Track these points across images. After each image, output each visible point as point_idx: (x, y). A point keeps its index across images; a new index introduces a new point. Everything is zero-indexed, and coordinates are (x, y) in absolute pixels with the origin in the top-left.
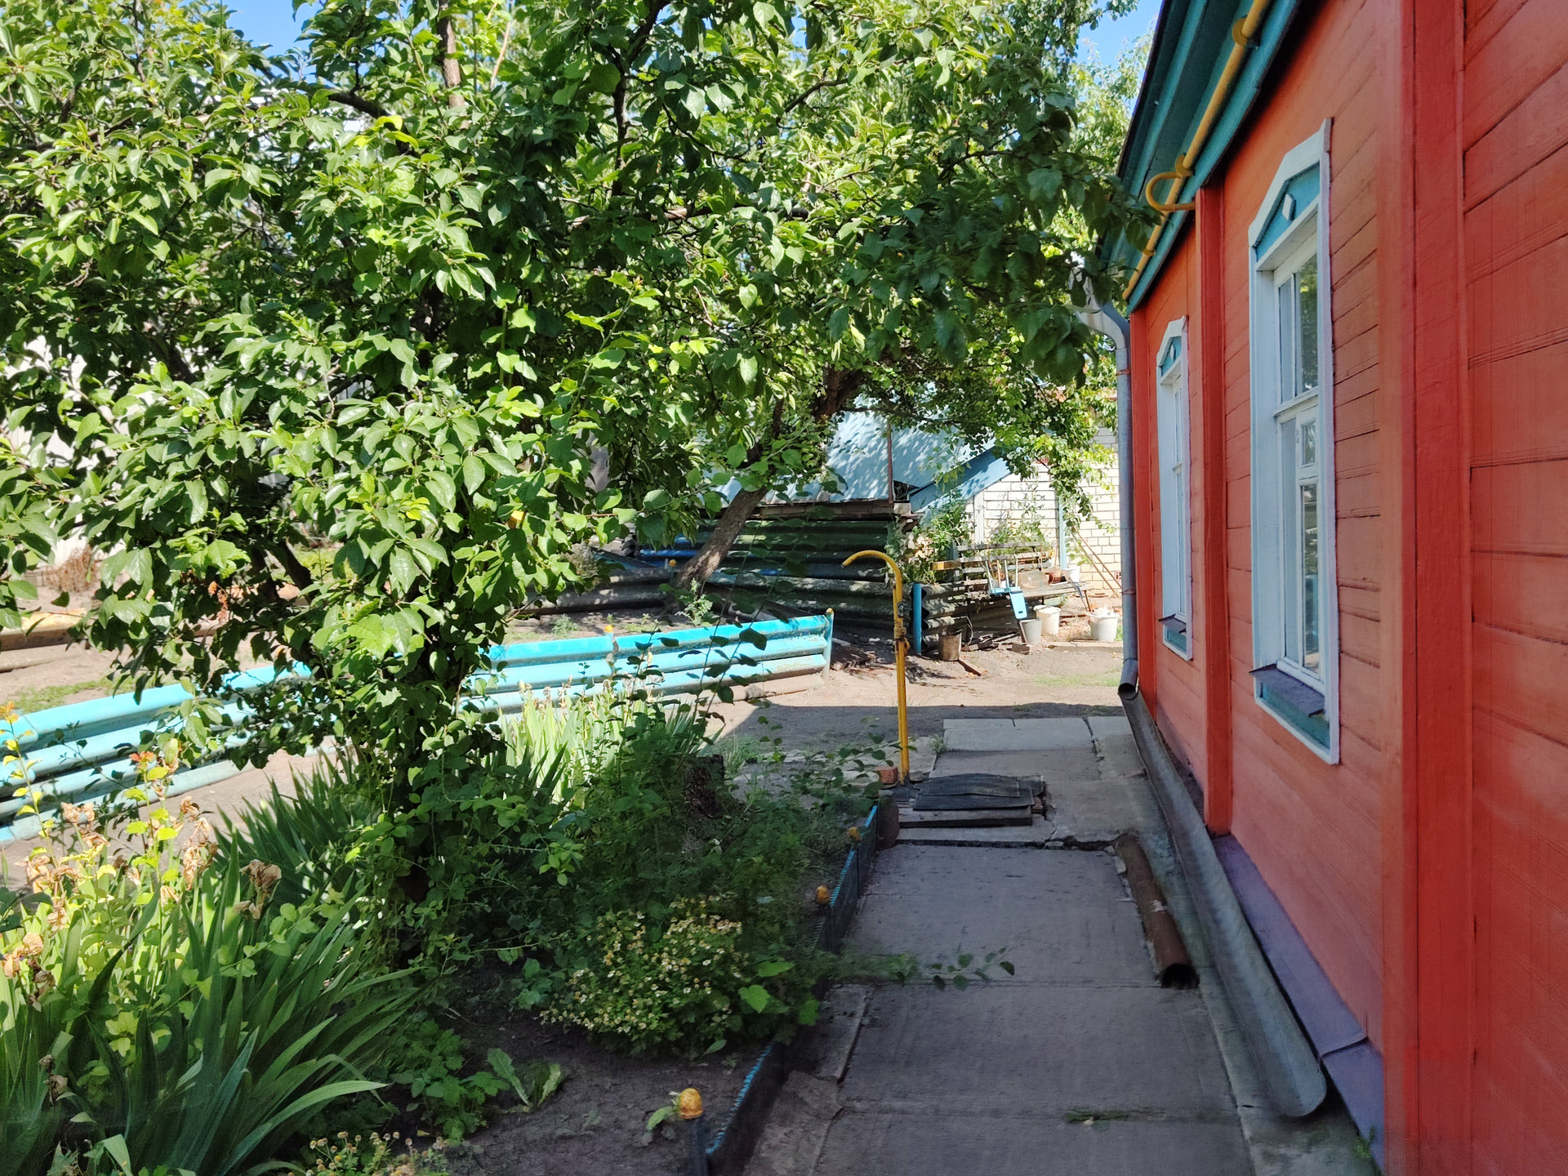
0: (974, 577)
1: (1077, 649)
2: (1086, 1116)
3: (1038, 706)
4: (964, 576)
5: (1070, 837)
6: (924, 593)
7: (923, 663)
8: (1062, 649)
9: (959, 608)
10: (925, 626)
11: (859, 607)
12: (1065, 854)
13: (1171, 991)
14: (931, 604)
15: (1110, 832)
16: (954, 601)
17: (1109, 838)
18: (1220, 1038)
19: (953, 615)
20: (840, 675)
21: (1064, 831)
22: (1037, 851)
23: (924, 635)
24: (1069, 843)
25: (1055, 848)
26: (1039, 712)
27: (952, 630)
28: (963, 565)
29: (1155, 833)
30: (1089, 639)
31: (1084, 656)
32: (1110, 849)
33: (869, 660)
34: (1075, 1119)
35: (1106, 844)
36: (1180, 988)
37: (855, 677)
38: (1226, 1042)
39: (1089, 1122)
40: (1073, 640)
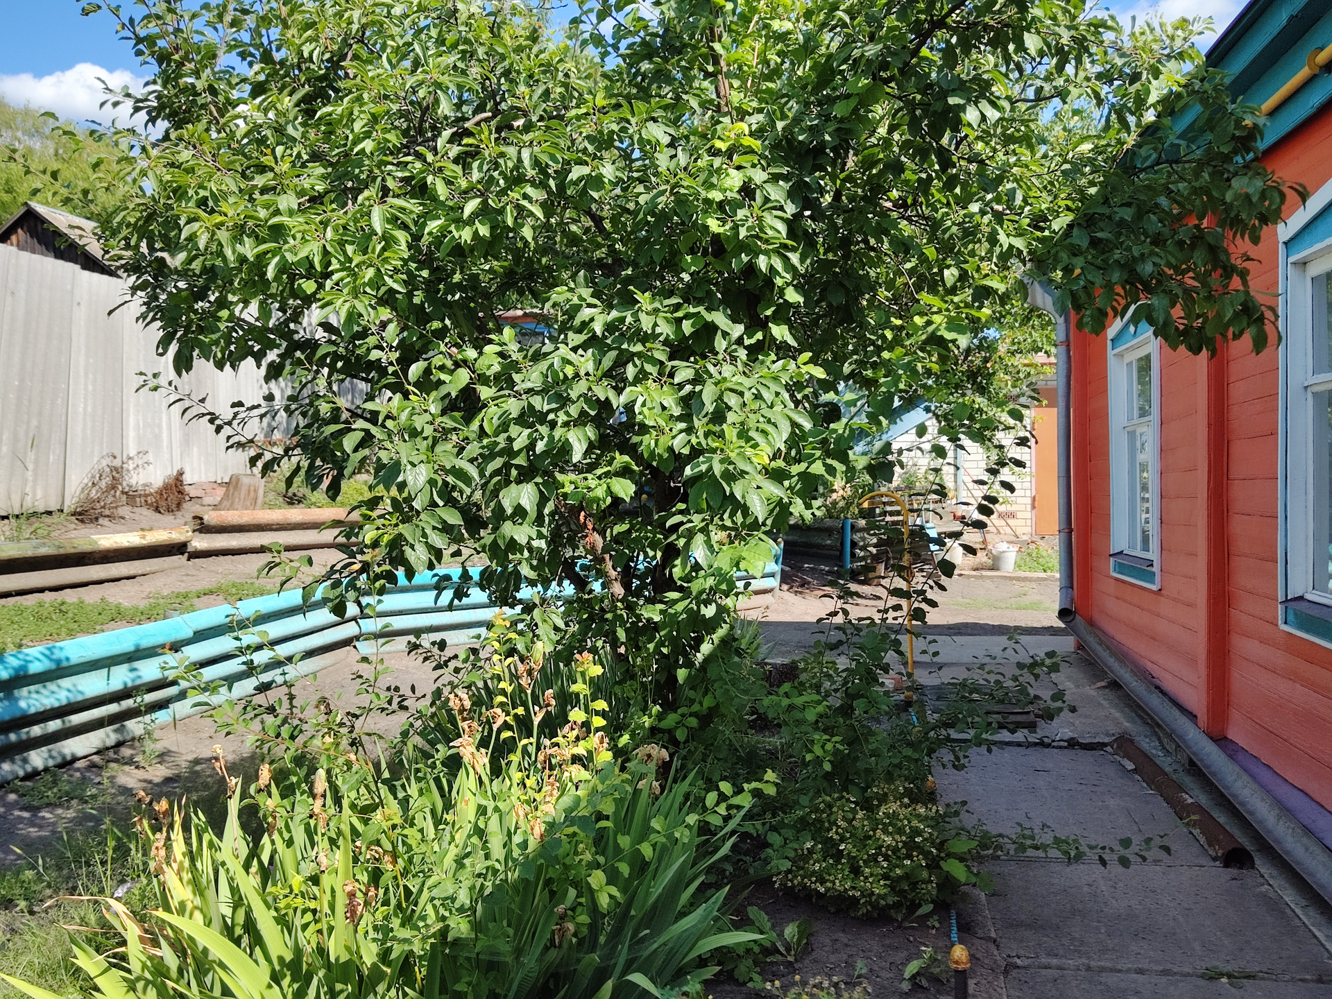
0: (892, 514)
1: (982, 577)
2: (1222, 975)
3: (966, 625)
4: (884, 513)
5: (1073, 739)
6: (853, 527)
7: (854, 587)
8: (969, 577)
9: (880, 540)
10: (853, 555)
11: (796, 538)
12: (1070, 753)
13: (1234, 871)
14: (857, 537)
15: (1108, 735)
16: (875, 534)
17: (1107, 740)
18: (1298, 911)
19: (875, 546)
20: (789, 597)
21: (1067, 733)
22: (1046, 750)
23: (852, 562)
24: (1072, 744)
25: (1060, 747)
26: (969, 631)
27: (877, 558)
28: (884, 503)
29: (1146, 736)
30: (992, 569)
31: (988, 583)
32: (1109, 749)
33: (809, 583)
34: (1212, 976)
35: (1105, 745)
36: (1241, 868)
37: (799, 598)
38: (1306, 915)
39: (1224, 980)
40: (976, 569)
